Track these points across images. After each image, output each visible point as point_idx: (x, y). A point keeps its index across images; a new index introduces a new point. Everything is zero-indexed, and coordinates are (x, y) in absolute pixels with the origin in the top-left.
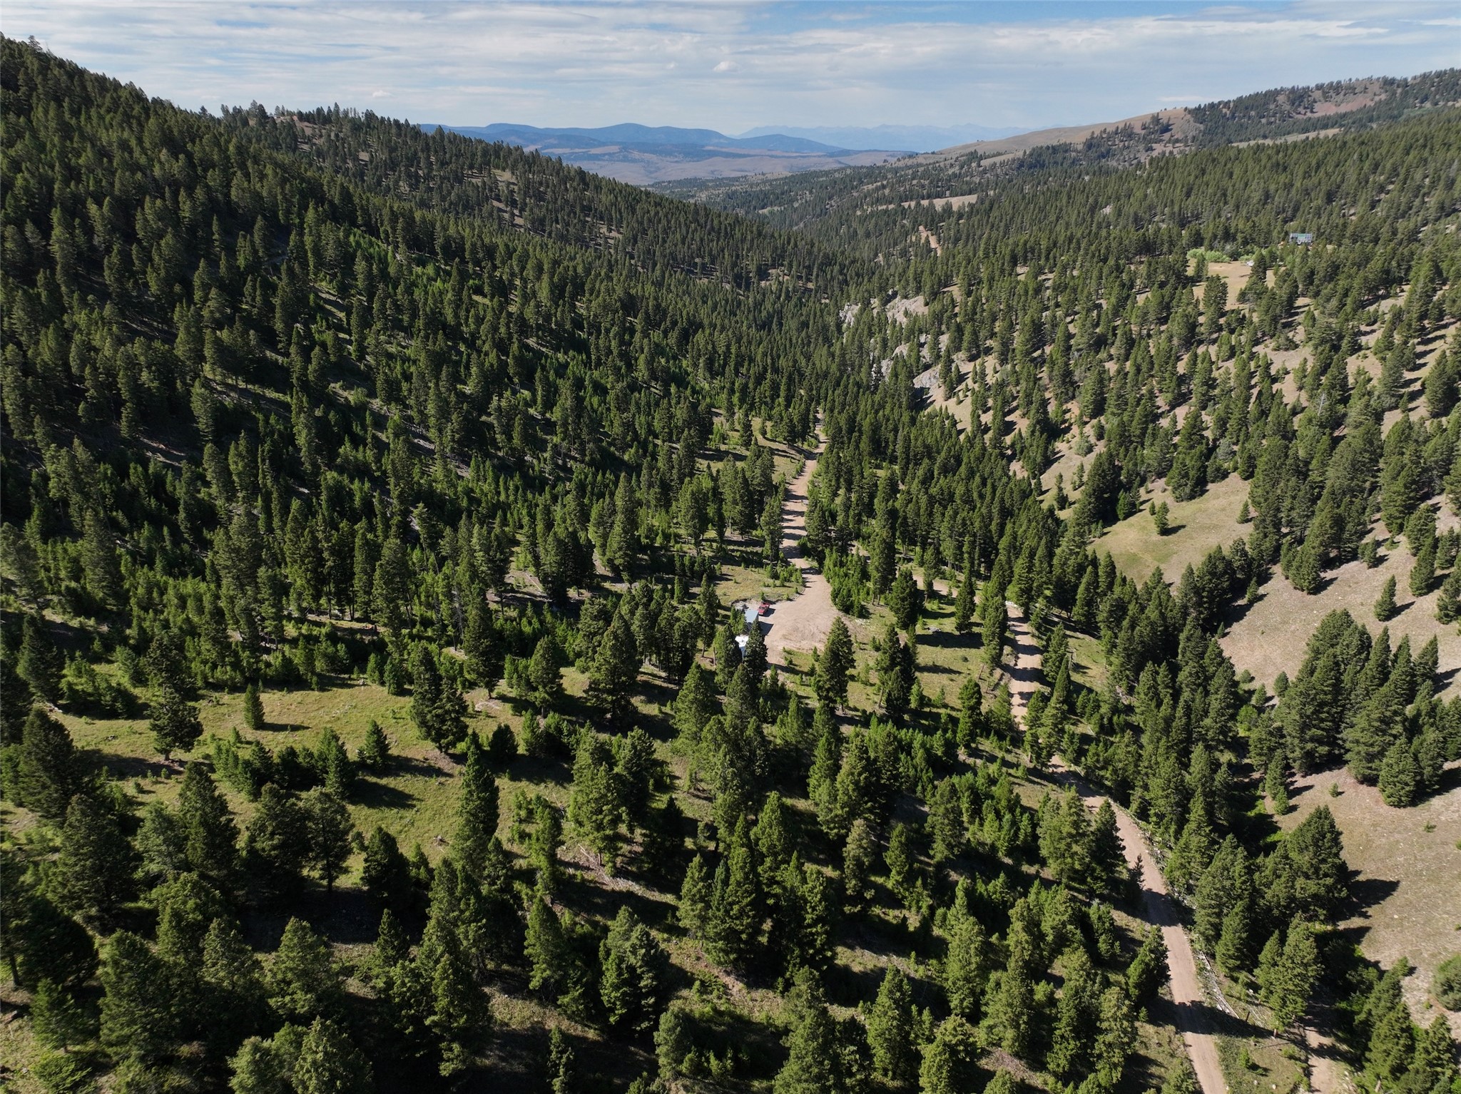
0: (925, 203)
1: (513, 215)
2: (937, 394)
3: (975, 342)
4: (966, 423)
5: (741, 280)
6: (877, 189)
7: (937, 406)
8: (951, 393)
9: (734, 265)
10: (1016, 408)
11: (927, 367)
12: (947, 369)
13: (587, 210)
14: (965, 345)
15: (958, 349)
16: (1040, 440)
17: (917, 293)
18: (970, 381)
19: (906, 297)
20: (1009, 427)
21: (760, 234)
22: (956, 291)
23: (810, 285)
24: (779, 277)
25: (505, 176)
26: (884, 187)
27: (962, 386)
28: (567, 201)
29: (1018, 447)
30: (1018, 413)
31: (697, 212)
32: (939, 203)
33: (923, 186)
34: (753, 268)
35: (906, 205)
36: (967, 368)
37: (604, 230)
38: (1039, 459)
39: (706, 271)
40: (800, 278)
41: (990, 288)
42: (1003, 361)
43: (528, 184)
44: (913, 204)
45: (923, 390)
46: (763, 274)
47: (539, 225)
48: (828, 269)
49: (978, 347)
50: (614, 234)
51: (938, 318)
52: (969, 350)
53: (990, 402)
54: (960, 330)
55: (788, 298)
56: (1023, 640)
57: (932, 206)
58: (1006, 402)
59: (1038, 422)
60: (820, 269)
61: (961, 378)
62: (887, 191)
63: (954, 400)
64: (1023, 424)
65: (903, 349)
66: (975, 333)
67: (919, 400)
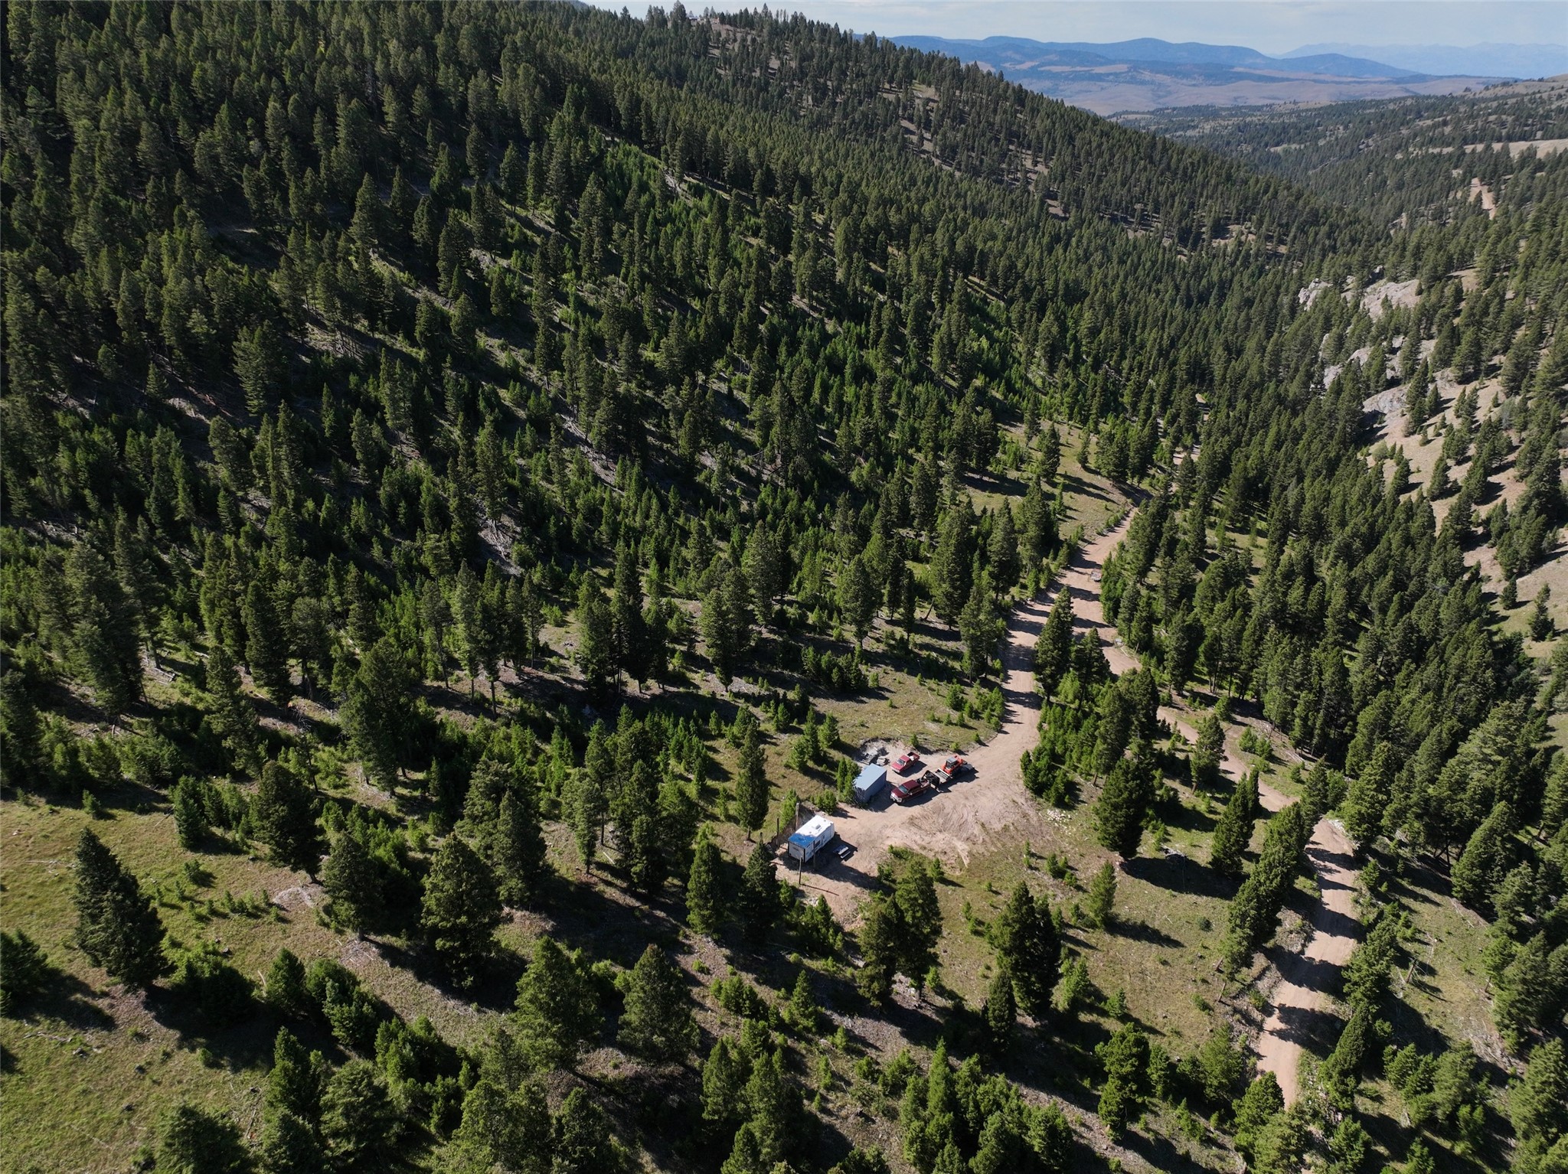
0: (1497, 147)
1: (922, 139)
2: (1394, 428)
3: (1475, 357)
4: (1424, 477)
5: (1188, 237)
6: (1435, 126)
7: (1389, 442)
8: (1417, 425)
9: (1184, 215)
10: (1512, 464)
11: (1393, 383)
12: (1421, 390)
13: (1012, 136)
14: (1457, 359)
15: (1446, 363)
16: (1533, 522)
17: (1413, 275)
18: (1450, 415)
19: (1395, 279)
20: (1490, 492)
21: (1229, 178)
22: (1469, 279)
23: (1283, 249)
24: (1243, 235)
25: (924, 92)
26: (1445, 123)
27: (1436, 419)
28: (991, 125)
29: (1494, 528)
30: (1512, 472)
31: (1153, 146)
32: (1517, 149)
33: (1503, 124)
34: (1208, 222)
35: (1469, 149)
36: (1451, 392)
37: (1028, 164)
38: (1524, 552)
39: (1144, 222)
40: (1269, 238)
41: (1526, 277)
42: (1513, 389)
43: (950, 103)
44: (1480, 147)
45: (1377, 416)
46: (1220, 231)
47: (949, 153)
48: (1312, 230)
49: (1478, 362)
50: (1040, 168)
51: (1426, 314)
52: (1462, 367)
53: (1472, 450)
54: (1455, 336)
55: (1246, 263)
56: (1335, 901)
57: (1506, 151)
58: (1495, 454)
59: (1538, 494)
60: (1302, 230)
61: (1439, 406)
62: (1448, 130)
63: (1418, 437)
64: (1513, 490)
65: (1363, 355)
66: (1477, 345)
67: (1366, 429)
